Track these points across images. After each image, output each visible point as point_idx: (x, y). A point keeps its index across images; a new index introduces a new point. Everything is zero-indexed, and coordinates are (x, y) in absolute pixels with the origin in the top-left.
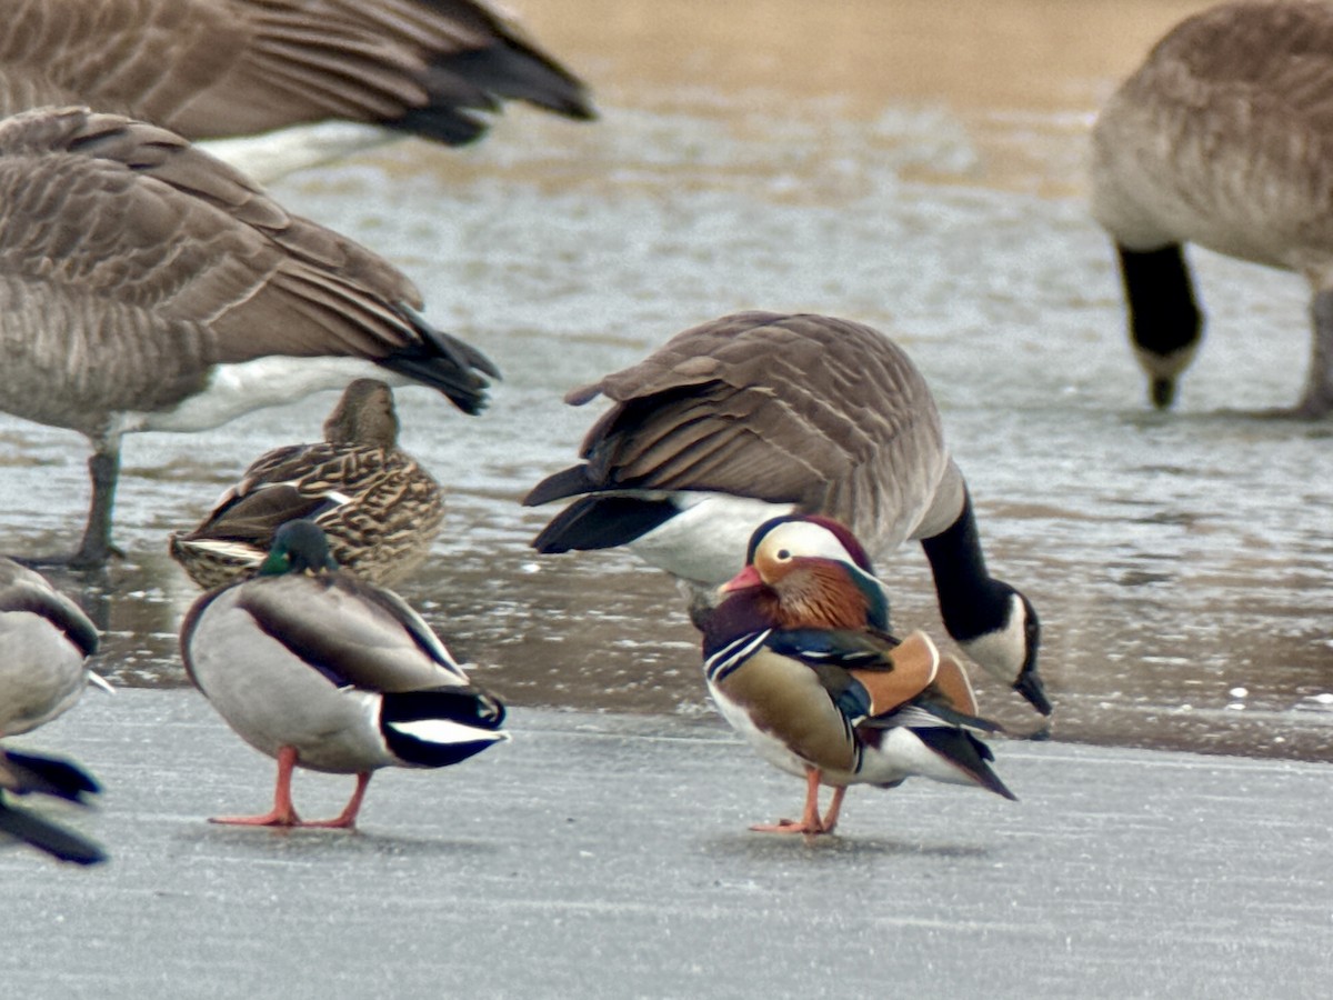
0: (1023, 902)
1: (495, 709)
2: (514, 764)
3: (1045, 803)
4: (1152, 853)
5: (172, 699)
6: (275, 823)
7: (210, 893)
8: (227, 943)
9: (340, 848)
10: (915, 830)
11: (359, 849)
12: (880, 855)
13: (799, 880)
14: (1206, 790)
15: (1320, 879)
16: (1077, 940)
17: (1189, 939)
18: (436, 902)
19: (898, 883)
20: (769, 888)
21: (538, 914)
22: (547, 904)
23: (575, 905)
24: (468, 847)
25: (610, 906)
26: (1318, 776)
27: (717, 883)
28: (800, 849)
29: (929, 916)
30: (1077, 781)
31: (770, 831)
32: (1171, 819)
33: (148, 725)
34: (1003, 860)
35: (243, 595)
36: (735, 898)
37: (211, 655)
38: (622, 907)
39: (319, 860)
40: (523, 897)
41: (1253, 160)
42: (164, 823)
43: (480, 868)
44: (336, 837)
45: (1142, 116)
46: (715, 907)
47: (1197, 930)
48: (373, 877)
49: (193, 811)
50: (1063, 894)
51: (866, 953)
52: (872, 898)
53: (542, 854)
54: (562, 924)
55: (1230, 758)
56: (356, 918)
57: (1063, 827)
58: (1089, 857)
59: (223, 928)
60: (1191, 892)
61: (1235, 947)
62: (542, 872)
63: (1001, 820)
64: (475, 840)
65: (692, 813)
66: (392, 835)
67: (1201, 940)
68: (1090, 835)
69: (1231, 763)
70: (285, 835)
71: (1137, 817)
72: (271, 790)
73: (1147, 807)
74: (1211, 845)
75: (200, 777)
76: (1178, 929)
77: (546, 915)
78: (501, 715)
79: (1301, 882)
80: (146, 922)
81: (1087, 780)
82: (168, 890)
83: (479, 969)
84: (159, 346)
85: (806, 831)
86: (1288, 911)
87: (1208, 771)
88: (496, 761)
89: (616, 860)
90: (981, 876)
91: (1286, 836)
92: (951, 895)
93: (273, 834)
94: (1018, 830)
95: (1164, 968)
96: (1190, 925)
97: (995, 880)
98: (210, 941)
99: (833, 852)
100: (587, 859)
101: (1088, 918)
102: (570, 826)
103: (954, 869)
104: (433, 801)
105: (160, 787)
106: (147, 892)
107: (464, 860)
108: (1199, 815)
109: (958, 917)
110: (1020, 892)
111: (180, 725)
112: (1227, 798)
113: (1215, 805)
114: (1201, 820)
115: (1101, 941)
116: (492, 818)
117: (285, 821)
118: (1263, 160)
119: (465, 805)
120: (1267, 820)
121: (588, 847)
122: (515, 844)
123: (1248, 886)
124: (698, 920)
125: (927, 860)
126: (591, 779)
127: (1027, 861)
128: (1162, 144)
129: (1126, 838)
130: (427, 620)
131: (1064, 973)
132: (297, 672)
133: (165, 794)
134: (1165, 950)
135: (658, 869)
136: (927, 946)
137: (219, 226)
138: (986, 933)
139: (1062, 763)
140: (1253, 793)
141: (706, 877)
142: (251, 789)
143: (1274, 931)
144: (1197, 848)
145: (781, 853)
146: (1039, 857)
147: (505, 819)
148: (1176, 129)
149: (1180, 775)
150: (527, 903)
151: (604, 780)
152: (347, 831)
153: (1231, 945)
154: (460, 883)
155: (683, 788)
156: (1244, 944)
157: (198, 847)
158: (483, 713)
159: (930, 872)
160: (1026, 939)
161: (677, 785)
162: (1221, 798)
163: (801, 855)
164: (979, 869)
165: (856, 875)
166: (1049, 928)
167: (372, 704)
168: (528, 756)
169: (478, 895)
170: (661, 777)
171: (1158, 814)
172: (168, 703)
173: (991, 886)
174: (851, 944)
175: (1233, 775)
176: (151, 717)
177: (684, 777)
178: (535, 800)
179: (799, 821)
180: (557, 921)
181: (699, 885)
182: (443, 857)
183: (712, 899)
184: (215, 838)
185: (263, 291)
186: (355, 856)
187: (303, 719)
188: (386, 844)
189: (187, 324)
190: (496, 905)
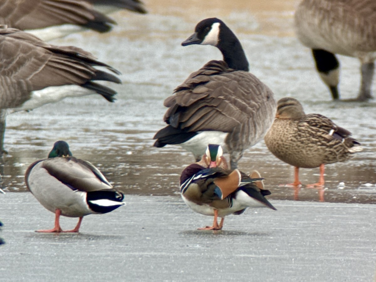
0: (279, 249)
1: (121, 195)
2: (125, 212)
3: (285, 219)
4: (317, 233)
5: (23, 195)
6: (55, 231)
7: (36, 253)
8: (42, 268)
9: (74, 238)
10: (246, 228)
11: (80, 239)
12: (236, 236)
13: (212, 244)
14: (333, 213)
15: (368, 239)
16: (296, 259)
17: (328, 258)
18: (104, 254)
19: (242, 244)
20: (203, 247)
21: (134, 256)
22: (137, 254)
23: (146, 253)
24: (113, 237)
25: (156, 253)
26: (366, 208)
27: (187, 246)
28: (212, 235)
29: (251, 254)
30: (294, 212)
31: (203, 230)
32: (323, 222)
33: (16, 203)
34: (273, 236)
35: (43, 164)
36: (193, 250)
37: (34, 182)
38: (159, 254)
39: (69, 242)
40: (129, 251)
41: (344, 26)
42: (22, 233)
43: (117, 243)
44: (73, 235)
45: (310, 12)
46: (187, 253)
47: (331, 255)
48: (85, 247)
49: (30, 229)
50: (291, 246)
51: (232, 265)
52: (234, 249)
53: (135, 239)
54: (142, 259)
55: (340, 203)
56: (80, 260)
57: (290, 226)
58: (298, 234)
59: (40, 263)
60: (329, 244)
61: (343, 260)
62: (135, 244)
63: (272, 224)
64: (115, 235)
65: (179, 225)
66: (90, 234)
67: (333, 258)
68: (299, 228)
69: (340, 205)
70: (58, 235)
71: (312, 222)
72: (54, 221)
73: (315, 219)
74: (335, 230)
75: (32, 219)
76: (326, 255)
77: (137, 257)
78: (123, 197)
79: (362, 240)
80: (17, 262)
81: (297, 212)
82: (23, 253)
83: (117, 273)
84: (14, 88)
85: (214, 229)
86: (358, 249)
87: (333, 208)
88: (120, 211)
89: (157, 240)
90: (266, 241)
91: (357, 226)
92: (258, 247)
93: (54, 235)
94: (277, 227)
95: (322, 267)
96: (329, 254)
97: (270, 242)
98: (36, 267)
99: (222, 235)
100: (148, 240)
101: (298, 253)
102: (143, 230)
103: (258, 239)
104: (102, 224)
105: (20, 222)
106: (17, 253)
107: (112, 241)
108: (331, 221)
109: (259, 254)
110: (278, 246)
111: (25, 203)
112: (340, 216)
113: (336, 218)
114: (332, 222)
115: (303, 259)
116: (120, 228)
117: (58, 231)
118: (347, 26)
119: (112, 224)
120: (351, 222)
121: (148, 236)
122: (126, 236)
123: (346, 242)
124: (183, 257)
125: (250, 237)
126: (149, 216)
127: (280, 236)
128: (316, 21)
129: (309, 228)
130: (99, 169)
131: (292, 269)
132: (61, 187)
133: (22, 224)
134: (322, 262)
135: (170, 242)
136: (251, 263)
137: (30, 49)
138: (268, 258)
139: (289, 207)
140: (347, 213)
141: (184, 244)
142: (48, 222)
143: (354, 255)
144: (331, 231)
145: (206, 236)
146: (283, 235)
147: (124, 228)
148: (321, 16)
149: (325, 209)
150: (131, 253)
151: (153, 216)
152: (76, 233)
153: (342, 260)
154: (111, 248)
155: (176, 218)
156: (345, 259)
157: (32, 239)
158: (117, 197)
159: (251, 240)
160: (280, 260)
161: (175, 217)
162: (337, 216)
163: (212, 236)
164: (266, 239)
165: (229, 242)
166: (287, 256)
167: (84, 195)
168: (130, 209)
169: (116, 251)
170: (170, 214)
171: (319, 221)
172: (22, 197)
173: (269, 244)
174: (228, 263)
175: (341, 209)
176: (17, 201)
177: (176, 214)
178: (132, 222)
179: (211, 226)
180: (140, 259)
181: (183, 246)
182: (105, 240)
183: (187, 250)
184: (37, 237)
185: (45, 67)
186: (79, 241)
187: (63, 200)
188: (89, 237)
189: (22, 80)
190: (121, 254)
